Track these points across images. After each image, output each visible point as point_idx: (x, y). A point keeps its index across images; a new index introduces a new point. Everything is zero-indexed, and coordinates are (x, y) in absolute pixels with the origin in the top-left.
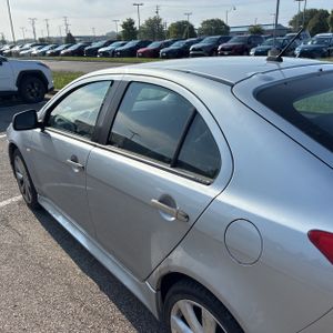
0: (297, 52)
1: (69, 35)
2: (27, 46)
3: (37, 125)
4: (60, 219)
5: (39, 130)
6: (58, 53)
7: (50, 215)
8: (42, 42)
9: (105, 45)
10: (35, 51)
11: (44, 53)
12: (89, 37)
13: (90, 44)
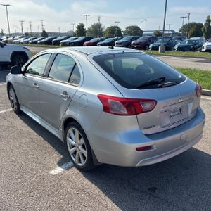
0: (176, 47)
1: (44, 32)
2: (17, 37)
3: (21, 72)
4: (29, 114)
5: (21, 75)
6: (36, 42)
7: (25, 113)
8: (27, 35)
9: (65, 39)
10: (22, 40)
11: (27, 42)
12: (56, 34)
13: (56, 38)
